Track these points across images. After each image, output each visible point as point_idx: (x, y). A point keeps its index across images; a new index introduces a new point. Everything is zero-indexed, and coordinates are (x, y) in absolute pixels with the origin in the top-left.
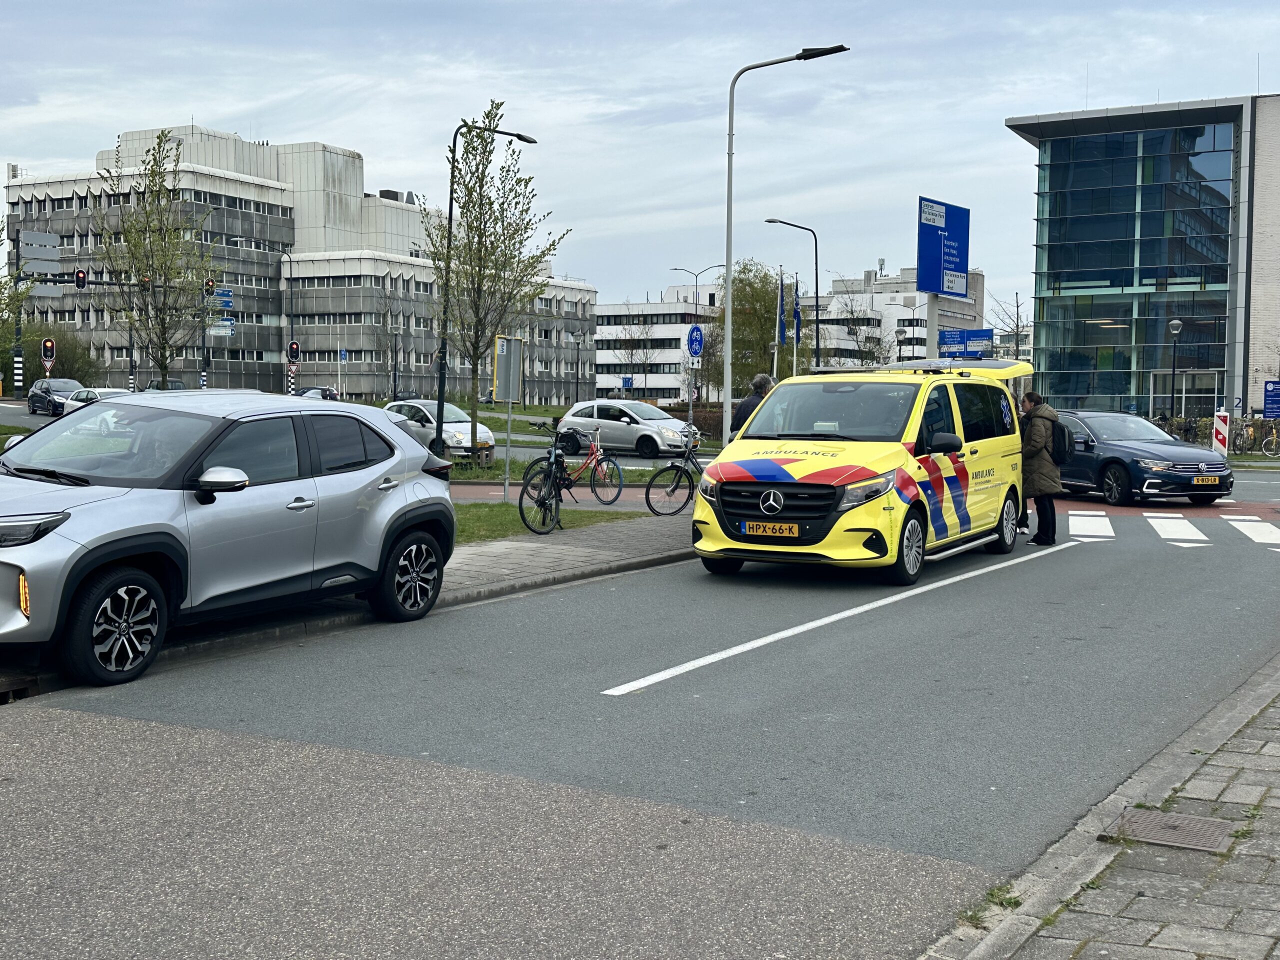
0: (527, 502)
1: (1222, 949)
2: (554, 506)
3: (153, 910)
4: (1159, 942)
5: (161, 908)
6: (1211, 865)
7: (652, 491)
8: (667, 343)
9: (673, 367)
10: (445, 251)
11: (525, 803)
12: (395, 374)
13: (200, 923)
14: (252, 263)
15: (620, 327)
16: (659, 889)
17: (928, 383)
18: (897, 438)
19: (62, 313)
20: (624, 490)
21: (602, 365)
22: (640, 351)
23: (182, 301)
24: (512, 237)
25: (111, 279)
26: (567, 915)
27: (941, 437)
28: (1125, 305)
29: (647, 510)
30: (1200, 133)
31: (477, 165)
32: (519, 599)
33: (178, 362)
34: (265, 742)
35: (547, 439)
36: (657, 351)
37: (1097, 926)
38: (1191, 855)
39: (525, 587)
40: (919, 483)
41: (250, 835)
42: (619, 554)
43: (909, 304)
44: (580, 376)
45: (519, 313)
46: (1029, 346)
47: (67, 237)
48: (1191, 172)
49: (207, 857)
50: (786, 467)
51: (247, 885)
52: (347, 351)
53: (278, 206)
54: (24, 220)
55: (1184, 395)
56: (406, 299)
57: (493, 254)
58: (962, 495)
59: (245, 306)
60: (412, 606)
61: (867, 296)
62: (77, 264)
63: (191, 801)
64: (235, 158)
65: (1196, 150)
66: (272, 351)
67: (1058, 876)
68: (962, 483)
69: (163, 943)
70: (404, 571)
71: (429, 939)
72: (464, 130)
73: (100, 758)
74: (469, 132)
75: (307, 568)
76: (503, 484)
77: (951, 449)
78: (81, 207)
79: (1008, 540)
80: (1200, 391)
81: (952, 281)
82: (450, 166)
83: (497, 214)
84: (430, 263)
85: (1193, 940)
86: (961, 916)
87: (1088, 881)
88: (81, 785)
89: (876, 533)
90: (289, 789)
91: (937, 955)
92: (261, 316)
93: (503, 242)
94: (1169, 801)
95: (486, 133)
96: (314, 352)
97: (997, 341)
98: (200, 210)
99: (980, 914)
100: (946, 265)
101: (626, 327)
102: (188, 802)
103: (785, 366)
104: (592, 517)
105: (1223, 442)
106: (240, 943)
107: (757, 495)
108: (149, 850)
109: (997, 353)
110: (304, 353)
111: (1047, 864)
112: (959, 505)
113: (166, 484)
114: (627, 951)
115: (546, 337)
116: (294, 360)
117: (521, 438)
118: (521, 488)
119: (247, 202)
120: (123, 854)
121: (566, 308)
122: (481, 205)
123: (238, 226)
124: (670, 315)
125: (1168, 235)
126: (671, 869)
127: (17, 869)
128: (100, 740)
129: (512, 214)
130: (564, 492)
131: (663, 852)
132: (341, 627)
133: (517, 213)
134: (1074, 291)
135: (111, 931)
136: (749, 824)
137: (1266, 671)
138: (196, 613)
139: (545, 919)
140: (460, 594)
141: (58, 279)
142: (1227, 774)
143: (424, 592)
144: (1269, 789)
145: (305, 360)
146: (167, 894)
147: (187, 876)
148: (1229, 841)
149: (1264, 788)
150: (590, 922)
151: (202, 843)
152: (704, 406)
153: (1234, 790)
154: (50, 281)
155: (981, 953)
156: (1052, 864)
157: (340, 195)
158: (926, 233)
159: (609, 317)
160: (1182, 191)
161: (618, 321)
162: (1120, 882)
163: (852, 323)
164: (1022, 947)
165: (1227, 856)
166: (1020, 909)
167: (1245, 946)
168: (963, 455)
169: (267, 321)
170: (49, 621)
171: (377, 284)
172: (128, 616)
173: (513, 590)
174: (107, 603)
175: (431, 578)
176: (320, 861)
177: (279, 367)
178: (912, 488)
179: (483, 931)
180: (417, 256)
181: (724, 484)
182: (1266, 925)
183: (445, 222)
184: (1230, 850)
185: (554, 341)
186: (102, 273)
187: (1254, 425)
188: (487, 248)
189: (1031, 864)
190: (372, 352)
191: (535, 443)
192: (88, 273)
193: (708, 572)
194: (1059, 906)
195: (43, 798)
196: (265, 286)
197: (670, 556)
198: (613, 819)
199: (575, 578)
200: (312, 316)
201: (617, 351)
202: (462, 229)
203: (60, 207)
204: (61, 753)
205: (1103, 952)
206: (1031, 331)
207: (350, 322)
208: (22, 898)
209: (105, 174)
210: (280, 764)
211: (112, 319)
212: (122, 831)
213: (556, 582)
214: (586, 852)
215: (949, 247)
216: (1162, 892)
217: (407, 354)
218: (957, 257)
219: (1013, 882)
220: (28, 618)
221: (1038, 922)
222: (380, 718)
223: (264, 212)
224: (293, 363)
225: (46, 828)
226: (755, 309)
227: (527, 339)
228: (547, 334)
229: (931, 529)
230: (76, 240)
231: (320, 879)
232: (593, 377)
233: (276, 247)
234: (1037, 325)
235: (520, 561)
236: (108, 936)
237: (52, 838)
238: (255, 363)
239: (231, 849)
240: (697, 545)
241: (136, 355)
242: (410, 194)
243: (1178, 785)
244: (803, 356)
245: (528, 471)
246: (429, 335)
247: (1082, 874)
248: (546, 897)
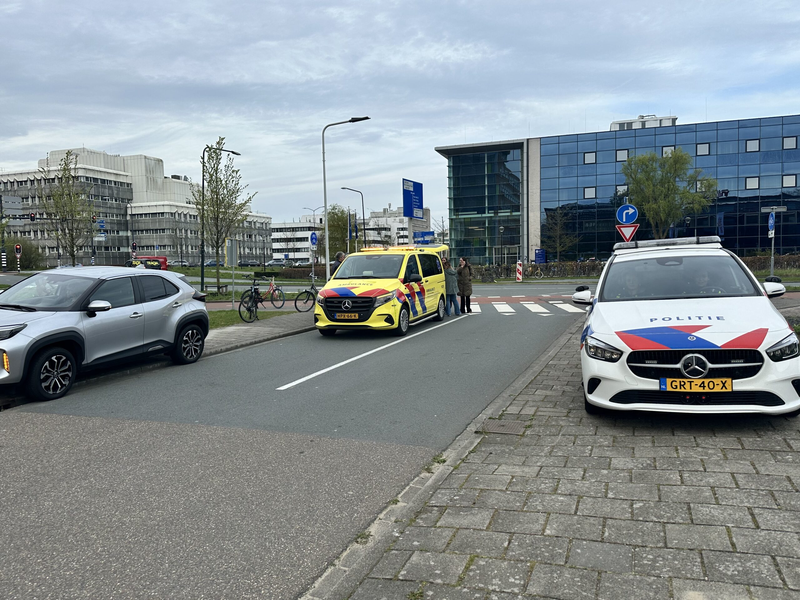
0: (243, 309)
1: (521, 473)
2: (254, 310)
3: (72, 500)
4: (497, 472)
5: (76, 499)
6: (517, 440)
7: (297, 302)
8: (303, 239)
9: (306, 249)
10: (201, 202)
11: (242, 439)
12: (181, 255)
13: (94, 504)
14: (114, 208)
15: (282, 233)
16: (300, 470)
17: (407, 255)
18: (396, 277)
19: (25, 232)
20: (285, 302)
21: (275, 249)
22: (291, 243)
23: (81, 226)
24: (231, 196)
25: (47, 217)
26: (260, 485)
27: (414, 276)
28: (484, 221)
29: (296, 310)
30: (509, 153)
31: (214, 165)
32: (240, 351)
33: (81, 253)
34: (124, 421)
35: (250, 281)
36: (299, 243)
37: (474, 468)
38: (510, 436)
39: (242, 346)
40: (406, 295)
41: (117, 463)
42: (283, 329)
43: (401, 221)
44: (265, 254)
45: (237, 227)
46: (448, 238)
47: (25, 198)
48: (505, 168)
49: (97, 474)
50: (352, 290)
51: (115, 485)
52: (159, 246)
53: (125, 183)
54: (4, 191)
55: (506, 256)
56: (185, 222)
57: (223, 203)
58: (423, 299)
59: (111, 227)
60: (190, 357)
61: (384, 219)
62: (31, 210)
63: (89, 450)
64: (104, 162)
65: (508, 160)
66: (124, 247)
67: (460, 449)
68: (422, 294)
69: (77, 514)
70: (186, 342)
71: (199, 501)
72: (208, 149)
73: (46, 434)
74: (210, 150)
75: (141, 343)
76: (232, 302)
77: (418, 280)
78: (32, 185)
79: (441, 316)
80: (512, 254)
81: (417, 213)
82: (202, 165)
83: (224, 185)
84: (195, 206)
85: (510, 470)
86: (423, 468)
87: (471, 450)
88: (37, 446)
89: (389, 315)
90: (135, 441)
91: (414, 486)
92: (119, 231)
93: (228, 197)
94: (502, 415)
95: (218, 151)
96: (144, 247)
97: (436, 236)
98: (88, 185)
99: (430, 467)
100: (415, 206)
101: (284, 233)
102: (88, 450)
103: (352, 248)
104: (272, 314)
105: (520, 273)
106: (113, 511)
107: (341, 302)
108: (69, 473)
109: (436, 241)
110: (139, 247)
111: (456, 445)
112: (422, 302)
113: (73, 309)
114: (286, 498)
115: (250, 237)
116: (134, 250)
117: (240, 281)
118: (239, 303)
119: (111, 181)
120: (57, 476)
121: (258, 225)
122: (217, 182)
123: (107, 192)
124: (304, 227)
125: (498, 194)
126: (305, 462)
127: (6, 487)
128: (46, 425)
129: (231, 186)
130: (259, 305)
131: (302, 454)
132: (158, 368)
133: (233, 185)
134: (463, 216)
135: (51, 511)
136: (338, 440)
137: (537, 362)
138: (89, 366)
139: (251, 488)
140: (212, 351)
141: (22, 217)
142: (522, 403)
143: (196, 351)
144: (538, 408)
145: (140, 250)
146: (78, 492)
147: (88, 483)
148: (523, 430)
149: (536, 408)
150: (270, 487)
151: (94, 468)
152: (320, 265)
153: (525, 409)
154: (18, 218)
155: (430, 483)
156: (458, 444)
157: (153, 178)
158: (406, 193)
159: (277, 229)
160: (503, 176)
161: (281, 230)
162: (483, 449)
163: (379, 230)
164: (446, 479)
165: (523, 436)
166: (446, 464)
167: (530, 471)
168: (422, 283)
169: (121, 234)
170: (19, 373)
171: (172, 216)
172: (57, 369)
173: (237, 347)
174: (47, 364)
175: (199, 344)
176: (149, 472)
177: (128, 253)
178: (403, 297)
179: (223, 496)
180: (190, 203)
181: (327, 298)
182: (537, 462)
183: (201, 189)
184: (524, 433)
185: (254, 239)
186: (43, 214)
187: (532, 266)
188: (220, 200)
189: (450, 445)
190: (170, 246)
191: (246, 283)
192: (36, 214)
193: (322, 335)
194: (460, 461)
195: (18, 453)
196: (120, 218)
197: (306, 329)
198: (281, 443)
199: (265, 340)
200: (142, 231)
201: (281, 243)
202: (209, 192)
203: (22, 185)
204: (27, 433)
205: (477, 478)
206: (448, 232)
207: (160, 233)
208: (8, 500)
209: (41, 170)
210: (130, 431)
211: (48, 235)
212: (56, 466)
213: (256, 343)
214: (269, 458)
215: (415, 199)
216: (499, 452)
217: (187, 247)
218: (418, 203)
219: (443, 453)
220: (9, 372)
221: (452, 468)
222: (176, 407)
223: (118, 185)
224: (134, 252)
225: (20, 467)
226: (339, 225)
227: (241, 238)
228: (250, 236)
229: (411, 313)
230: (30, 199)
231: (149, 480)
232: (271, 254)
233: (124, 201)
234: (450, 229)
235: (240, 335)
236: (50, 513)
237: (22, 471)
238: (116, 252)
239: (108, 469)
240: (316, 324)
241: (61, 251)
242: (185, 177)
243: (504, 409)
244: (360, 244)
245: (243, 296)
246: (197, 238)
247: (469, 447)
248: (251, 479)
